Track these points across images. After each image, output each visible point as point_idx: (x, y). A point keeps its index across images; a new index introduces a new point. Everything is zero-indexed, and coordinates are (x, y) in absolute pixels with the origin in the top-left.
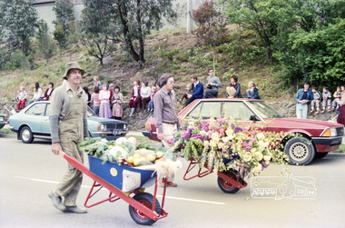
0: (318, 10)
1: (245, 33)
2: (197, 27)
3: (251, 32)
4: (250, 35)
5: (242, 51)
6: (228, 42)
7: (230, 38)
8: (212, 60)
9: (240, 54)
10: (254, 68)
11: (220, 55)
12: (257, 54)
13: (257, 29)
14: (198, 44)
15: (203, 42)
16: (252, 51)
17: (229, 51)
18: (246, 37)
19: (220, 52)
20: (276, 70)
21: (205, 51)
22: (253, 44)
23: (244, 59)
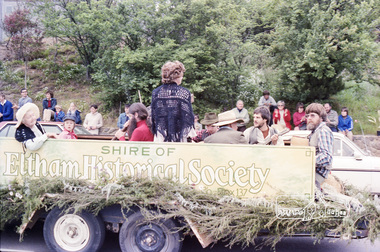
0: (144, 28)
1: (63, 48)
2: (7, 39)
3: (69, 47)
4: (68, 51)
5: (58, 68)
6: (43, 57)
7: (45, 53)
8: (23, 76)
9: (56, 72)
10: (72, 87)
11: (33, 71)
12: (76, 72)
13: (76, 45)
14: (8, 58)
15: (13, 55)
16: (69, 69)
17: (44, 67)
18: (64, 53)
19: (34, 68)
20: (96, 91)
21: (15, 65)
22: (72, 61)
23: (61, 77)
